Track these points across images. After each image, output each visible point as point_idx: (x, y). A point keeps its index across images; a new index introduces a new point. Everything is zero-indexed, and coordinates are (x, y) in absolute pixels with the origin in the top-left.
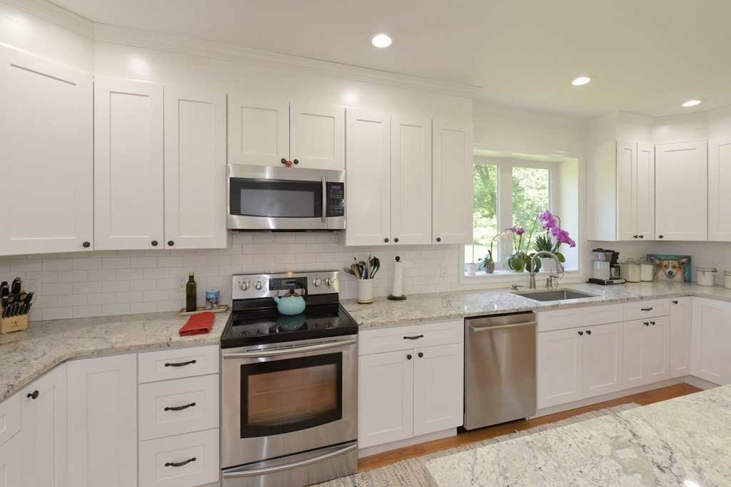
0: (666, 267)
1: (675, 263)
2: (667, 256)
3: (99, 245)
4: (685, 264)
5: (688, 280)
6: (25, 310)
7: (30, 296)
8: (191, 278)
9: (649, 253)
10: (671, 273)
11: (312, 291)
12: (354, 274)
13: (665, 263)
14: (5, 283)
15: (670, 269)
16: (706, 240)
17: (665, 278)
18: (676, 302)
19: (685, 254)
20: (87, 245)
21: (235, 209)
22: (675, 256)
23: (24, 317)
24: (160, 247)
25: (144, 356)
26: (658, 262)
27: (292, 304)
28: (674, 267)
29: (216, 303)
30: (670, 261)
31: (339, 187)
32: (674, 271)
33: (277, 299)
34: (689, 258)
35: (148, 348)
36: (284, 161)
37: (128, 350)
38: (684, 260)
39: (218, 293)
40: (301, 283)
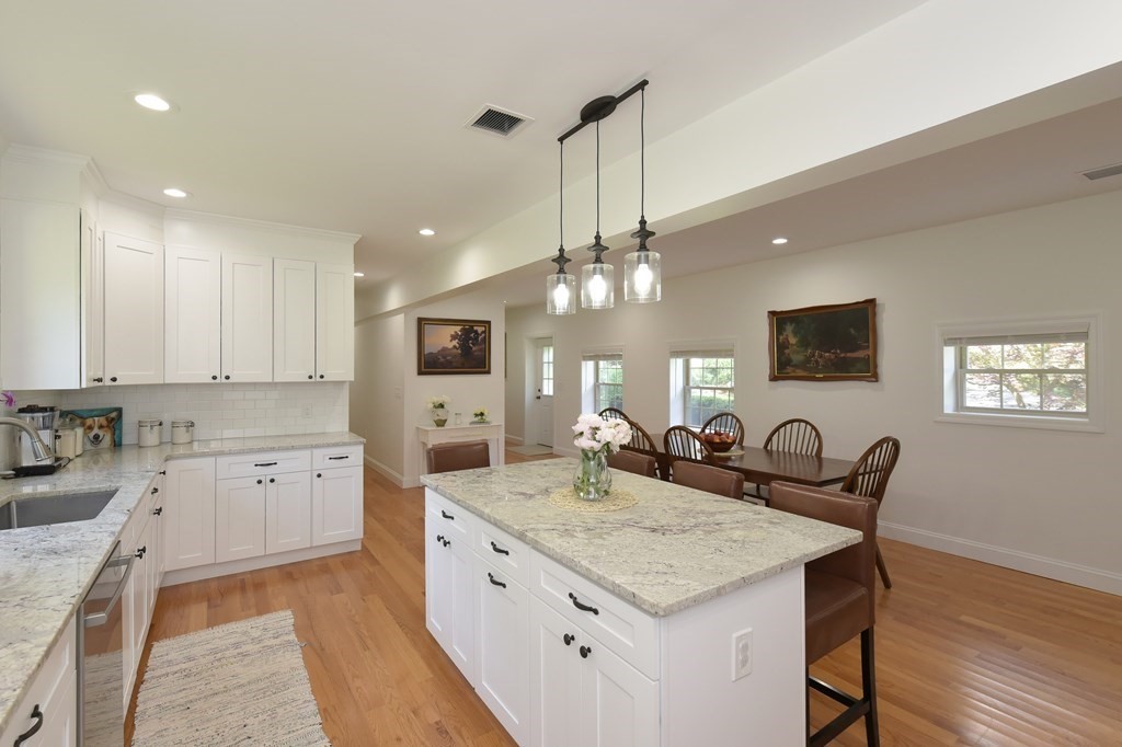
0: (91, 428)
1: (103, 420)
2: (92, 410)
5: (117, 445)
10: (96, 437)
13: (89, 422)
15: (96, 431)
16: (162, 382)
17: (89, 446)
19: (115, 406)
22: (102, 410)
28: (101, 427)
30: (96, 419)
32: (101, 433)
34: (119, 411)
38: (114, 415)
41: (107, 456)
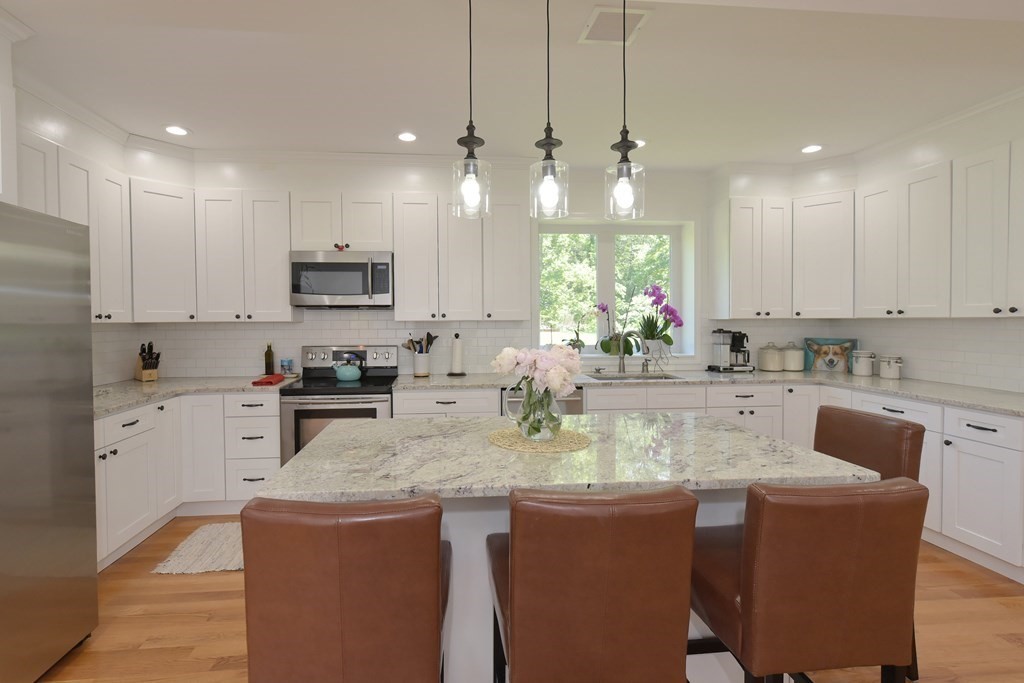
0: (826, 353)
1: (837, 348)
2: (827, 339)
3: (200, 318)
4: (849, 349)
5: (849, 371)
6: (155, 366)
7: (158, 355)
8: (269, 347)
9: (807, 337)
10: (831, 361)
11: (370, 362)
12: (409, 348)
13: (825, 348)
14: (143, 345)
15: (830, 356)
16: (851, 316)
17: (825, 368)
18: (791, 391)
19: (849, 338)
20: (192, 317)
21: (296, 288)
22: (836, 339)
23: (155, 370)
24: (242, 319)
25: (228, 397)
26: (816, 347)
27: (349, 372)
28: (835, 354)
29: (289, 370)
30: (831, 347)
31: (385, 267)
32: (835, 359)
33: (336, 368)
34: (854, 342)
35: (230, 390)
36: (336, 246)
37: (217, 391)
38: (847, 345)
39: (291, 361)
40: (360, 356)
41: (841, 379)
